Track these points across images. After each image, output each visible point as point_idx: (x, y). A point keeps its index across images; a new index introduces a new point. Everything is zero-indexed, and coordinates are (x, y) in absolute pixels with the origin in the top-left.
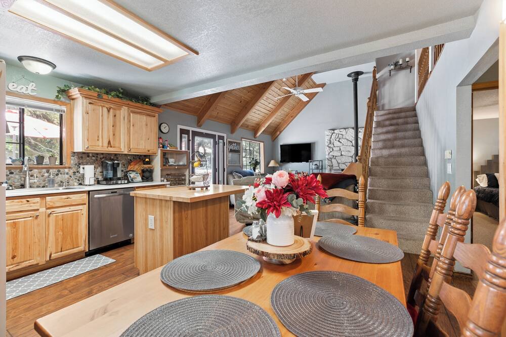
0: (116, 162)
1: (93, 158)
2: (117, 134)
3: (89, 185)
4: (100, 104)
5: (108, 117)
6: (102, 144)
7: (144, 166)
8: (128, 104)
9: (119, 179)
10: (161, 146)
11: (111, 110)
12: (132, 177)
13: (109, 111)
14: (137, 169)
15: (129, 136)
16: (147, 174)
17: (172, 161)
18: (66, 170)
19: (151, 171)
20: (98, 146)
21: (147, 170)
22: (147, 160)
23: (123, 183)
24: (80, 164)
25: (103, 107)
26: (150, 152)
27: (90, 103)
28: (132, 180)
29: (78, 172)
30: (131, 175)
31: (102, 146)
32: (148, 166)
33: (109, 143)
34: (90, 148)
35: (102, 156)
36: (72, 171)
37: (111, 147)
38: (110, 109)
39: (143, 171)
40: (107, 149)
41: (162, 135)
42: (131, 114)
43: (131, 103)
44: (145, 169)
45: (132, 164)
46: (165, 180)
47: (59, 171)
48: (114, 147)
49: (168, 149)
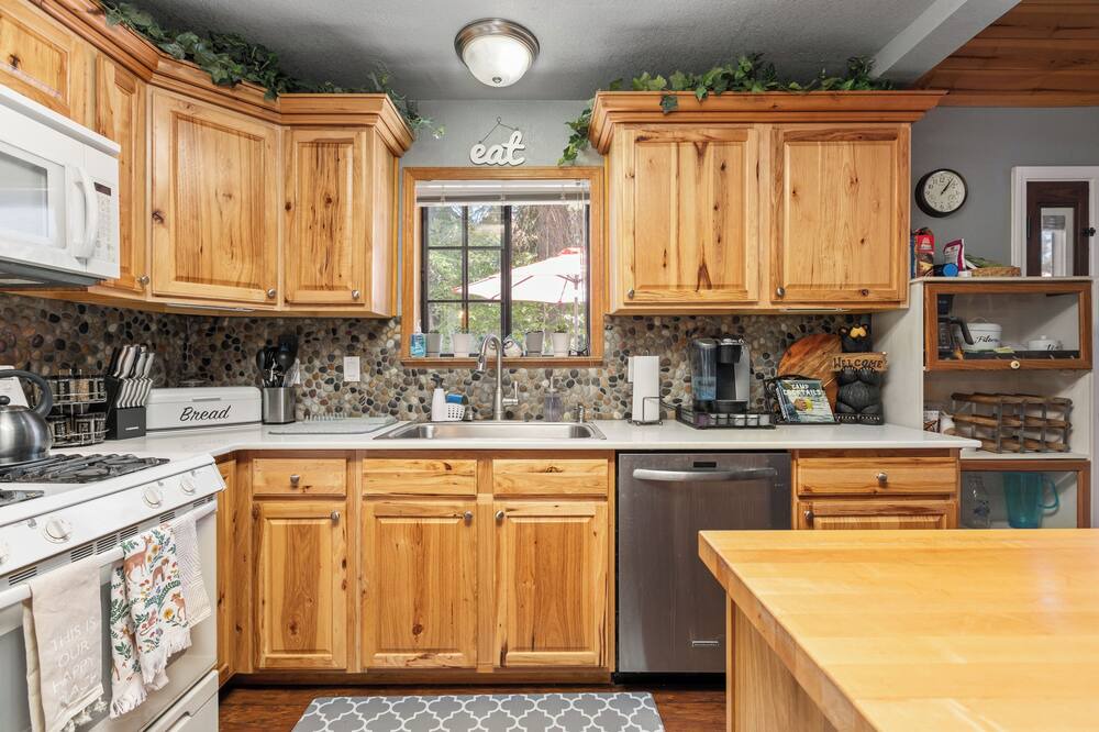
0: (727, 342)
1: (665, 333)
2: (730, 236)
3: (642, 424)
4: (669, 135)
5: (698, 179)
6: (679, 277)
7: (845, 357)
8: (774, 109)
9: (741, 408)
10: (926, 266)
11: (711, 149)
12: (792, 400)
13: (700, 154)
14: (814, 371)
15: (779, 240)
16: (857, 392)
17: (983, 334)
18: (593, 371)
19: (876, 381)
20: (666, 287)
21: (858, 376)
22: (857, 332)
23: (753, 423)
24: (627, 353)
25: (679, 142)
26: (871, 297)
27: (639, 140)
28: (792, 413)
29: (621, 377)
30: (789, 393)
31: (679, 286)
32: (863, 357)
33: (703, 271)
34: (640, 296)
35: (691, 325)
36: (606, 374)
37: (709, 287)
38: (705, 144)
39: (841, 380)
40: (696, 298)
41: (932, 224)
42: (787, 148)
43: (784, 101)
44: (848, 372)
45: (794, 349)
46: (947, 424)
47: (575, 375)
48: (718, 287)
49: (965, 276)
